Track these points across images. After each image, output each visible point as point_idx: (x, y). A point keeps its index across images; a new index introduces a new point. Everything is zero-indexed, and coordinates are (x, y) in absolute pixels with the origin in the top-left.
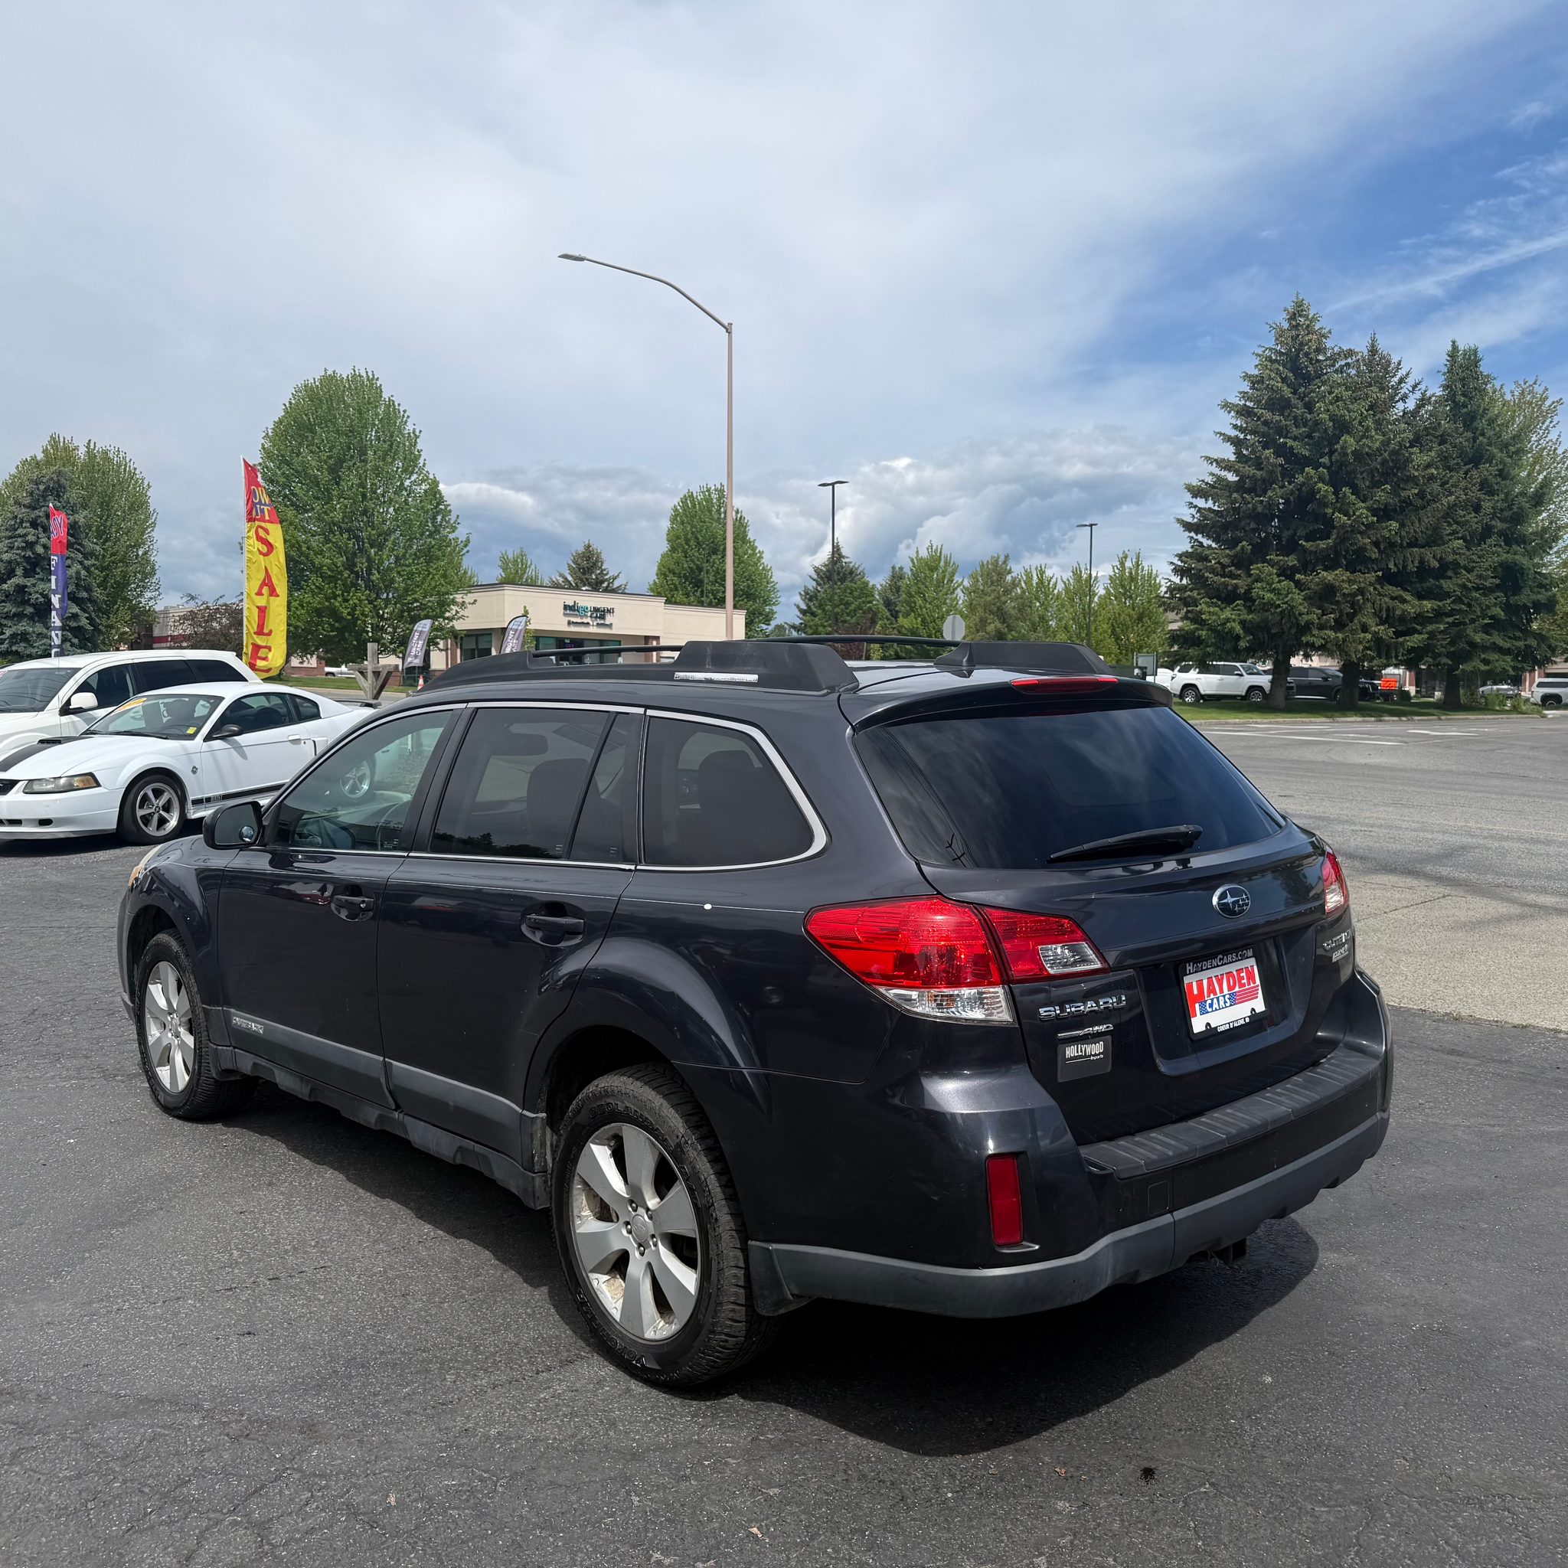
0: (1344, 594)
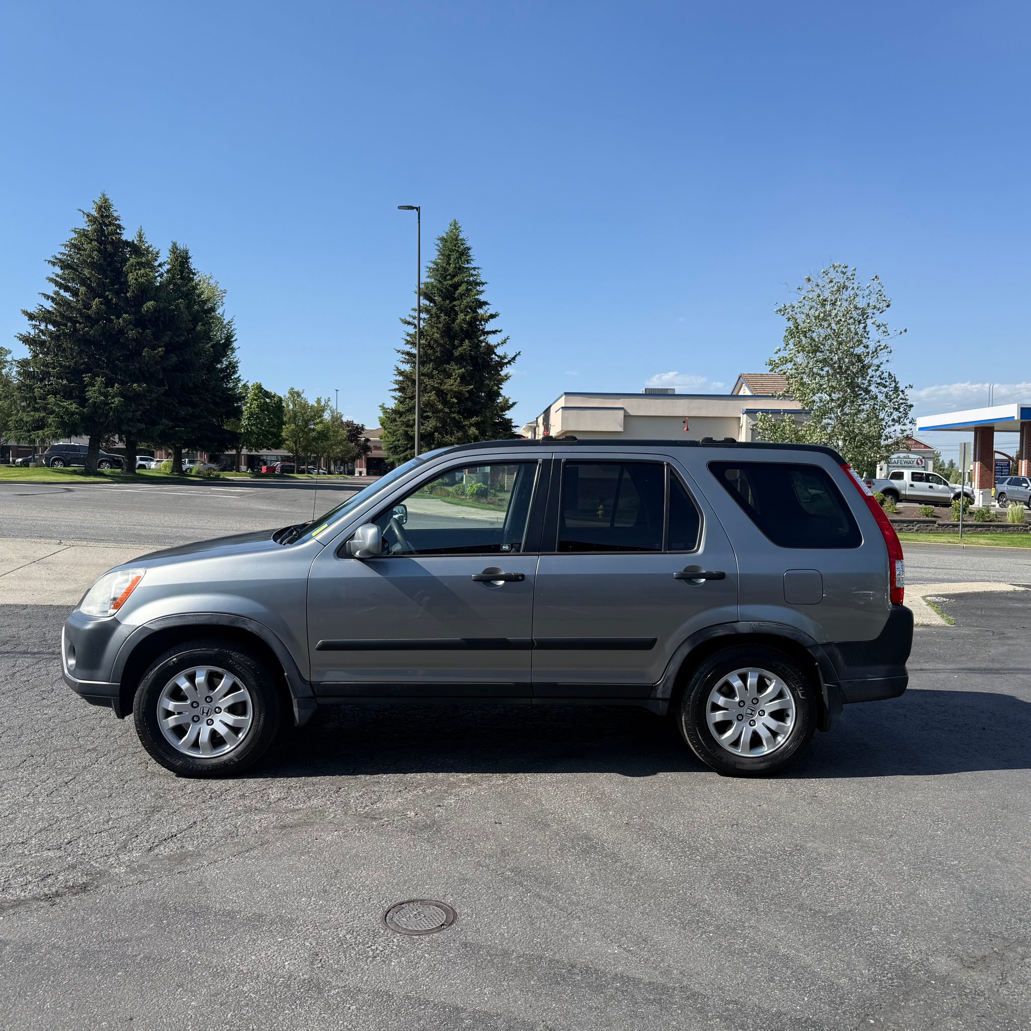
0: (147, 400)
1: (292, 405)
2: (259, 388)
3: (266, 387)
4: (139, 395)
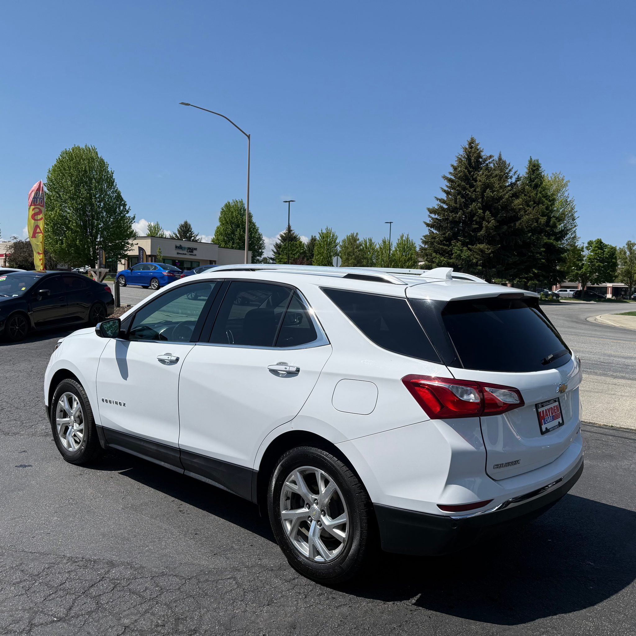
0: (486, 253)
1: (629, 252)
2: (600, 242)
3: (605, 242)
4: (482, 251)
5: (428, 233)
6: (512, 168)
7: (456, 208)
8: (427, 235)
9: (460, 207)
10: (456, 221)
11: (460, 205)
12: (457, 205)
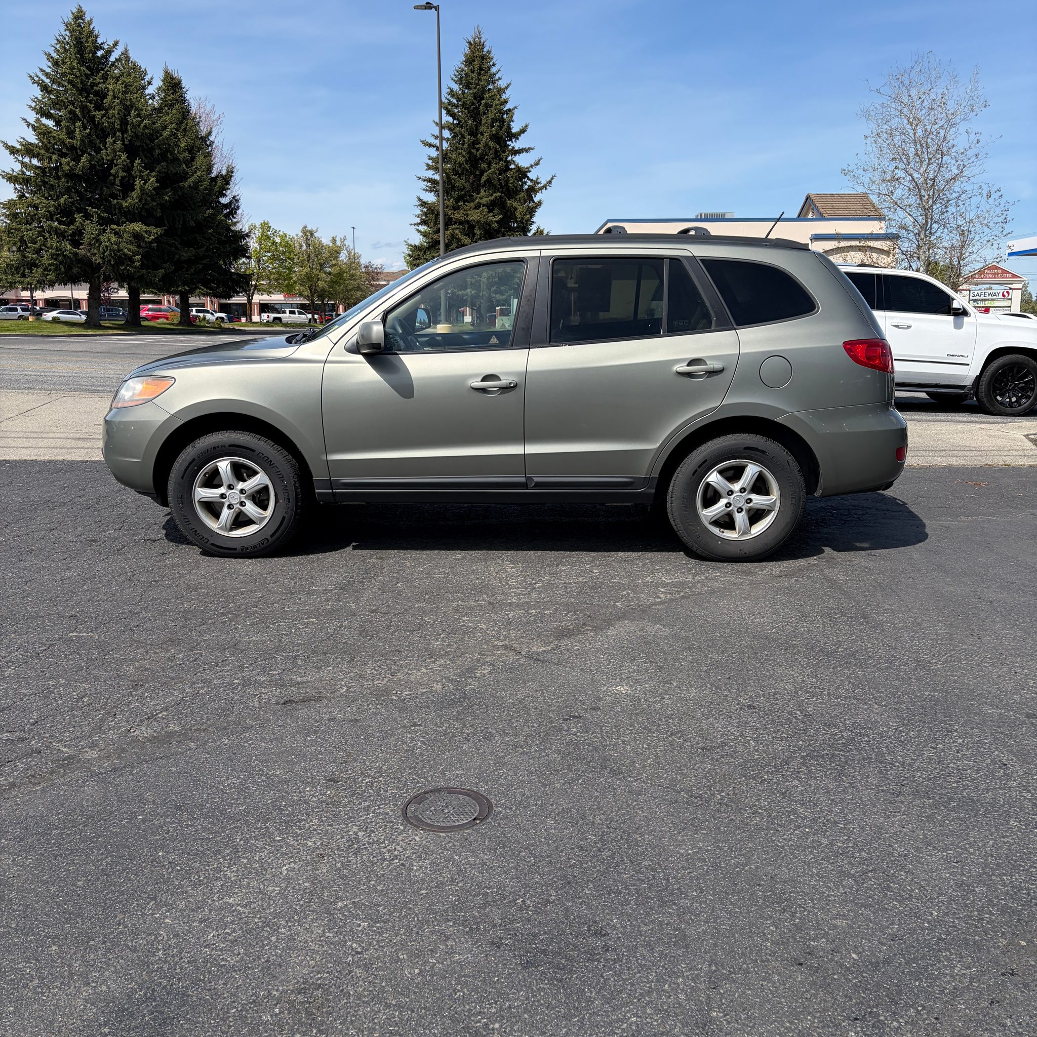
0: (146, 241)
1: (305, 246)
2: (266, 226)
3: (274, 225)
4: (137, 236)
5: (15, 195)
6: (152, 79)
7: (73, 148)
8: (12, 200)
9: (80, 144)
10: (78, 174)
11: (82, 141)
12: (75, 142)
